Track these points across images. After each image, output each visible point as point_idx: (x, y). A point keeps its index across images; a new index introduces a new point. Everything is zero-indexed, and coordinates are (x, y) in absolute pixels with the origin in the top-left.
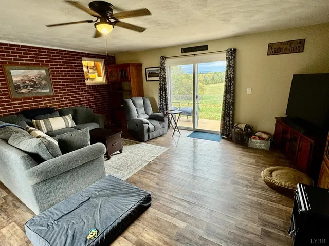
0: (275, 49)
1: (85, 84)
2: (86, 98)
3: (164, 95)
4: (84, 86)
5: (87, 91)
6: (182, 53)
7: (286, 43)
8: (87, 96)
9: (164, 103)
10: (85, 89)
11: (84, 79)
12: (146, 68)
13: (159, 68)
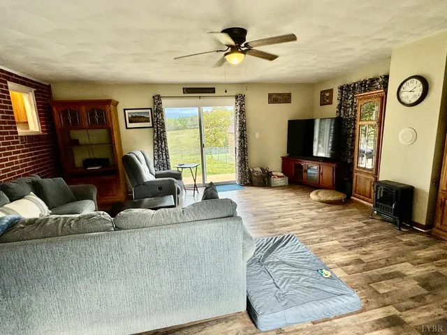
0: (274, 99)
1: (16, 133)
2: (21, 162)
3: (163, 146)
4: (17, 138)
5: (21, 147)
6: (184, 93)
7: (280, 94)
8: (21, 156)
9: (164, 157)
10: (17, 142)
11: (14, 123)
12: (125, 110)
13: (149, 111)
